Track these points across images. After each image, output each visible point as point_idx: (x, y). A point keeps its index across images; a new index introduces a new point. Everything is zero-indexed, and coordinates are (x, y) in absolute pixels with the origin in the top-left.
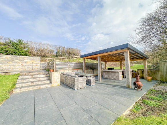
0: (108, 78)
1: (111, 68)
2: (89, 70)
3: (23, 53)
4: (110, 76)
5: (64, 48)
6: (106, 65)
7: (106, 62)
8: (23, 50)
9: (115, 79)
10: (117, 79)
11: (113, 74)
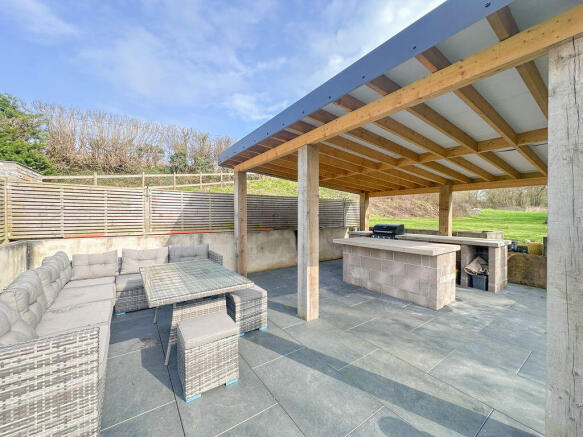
0: (369, 285)
1: (389, 228)
2: (275, 235)
3: (18, 153)
4: (382, 278)
5: (204, 139)
6: (367, 213)
7: (365, 194)
8: (18, 142)
9: (411, 297)
10: (422, 301)
11: (398, 267)
